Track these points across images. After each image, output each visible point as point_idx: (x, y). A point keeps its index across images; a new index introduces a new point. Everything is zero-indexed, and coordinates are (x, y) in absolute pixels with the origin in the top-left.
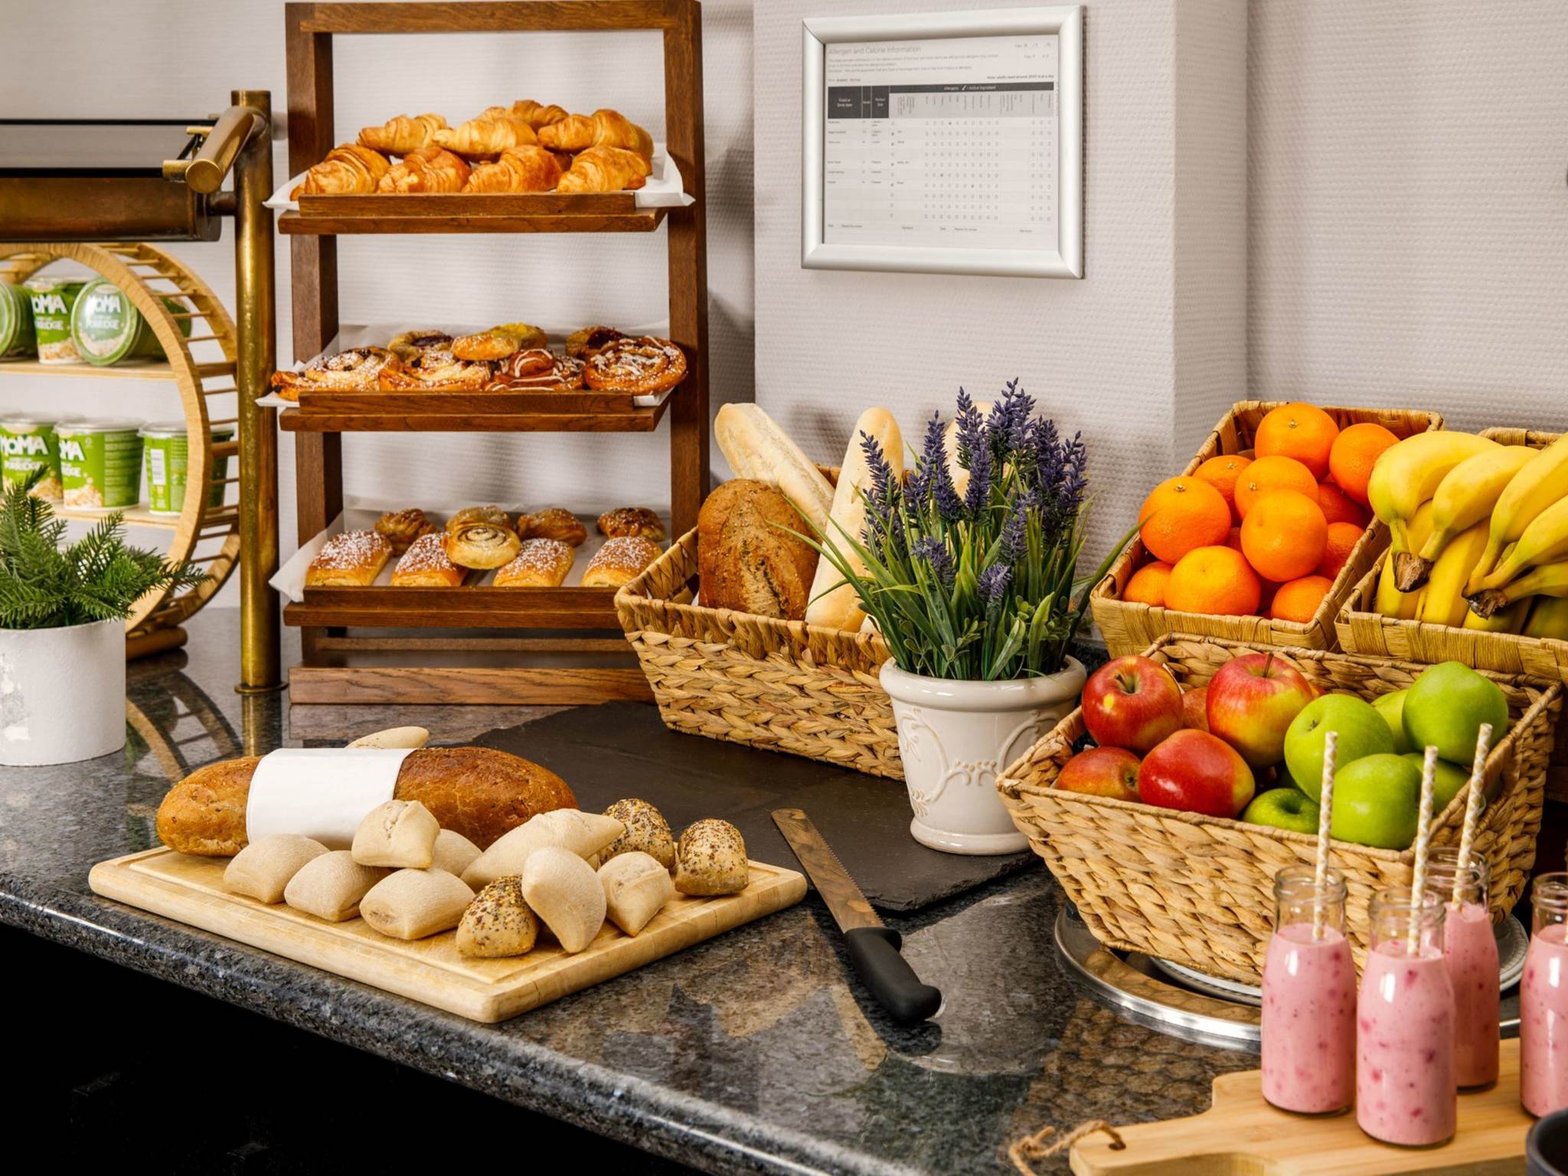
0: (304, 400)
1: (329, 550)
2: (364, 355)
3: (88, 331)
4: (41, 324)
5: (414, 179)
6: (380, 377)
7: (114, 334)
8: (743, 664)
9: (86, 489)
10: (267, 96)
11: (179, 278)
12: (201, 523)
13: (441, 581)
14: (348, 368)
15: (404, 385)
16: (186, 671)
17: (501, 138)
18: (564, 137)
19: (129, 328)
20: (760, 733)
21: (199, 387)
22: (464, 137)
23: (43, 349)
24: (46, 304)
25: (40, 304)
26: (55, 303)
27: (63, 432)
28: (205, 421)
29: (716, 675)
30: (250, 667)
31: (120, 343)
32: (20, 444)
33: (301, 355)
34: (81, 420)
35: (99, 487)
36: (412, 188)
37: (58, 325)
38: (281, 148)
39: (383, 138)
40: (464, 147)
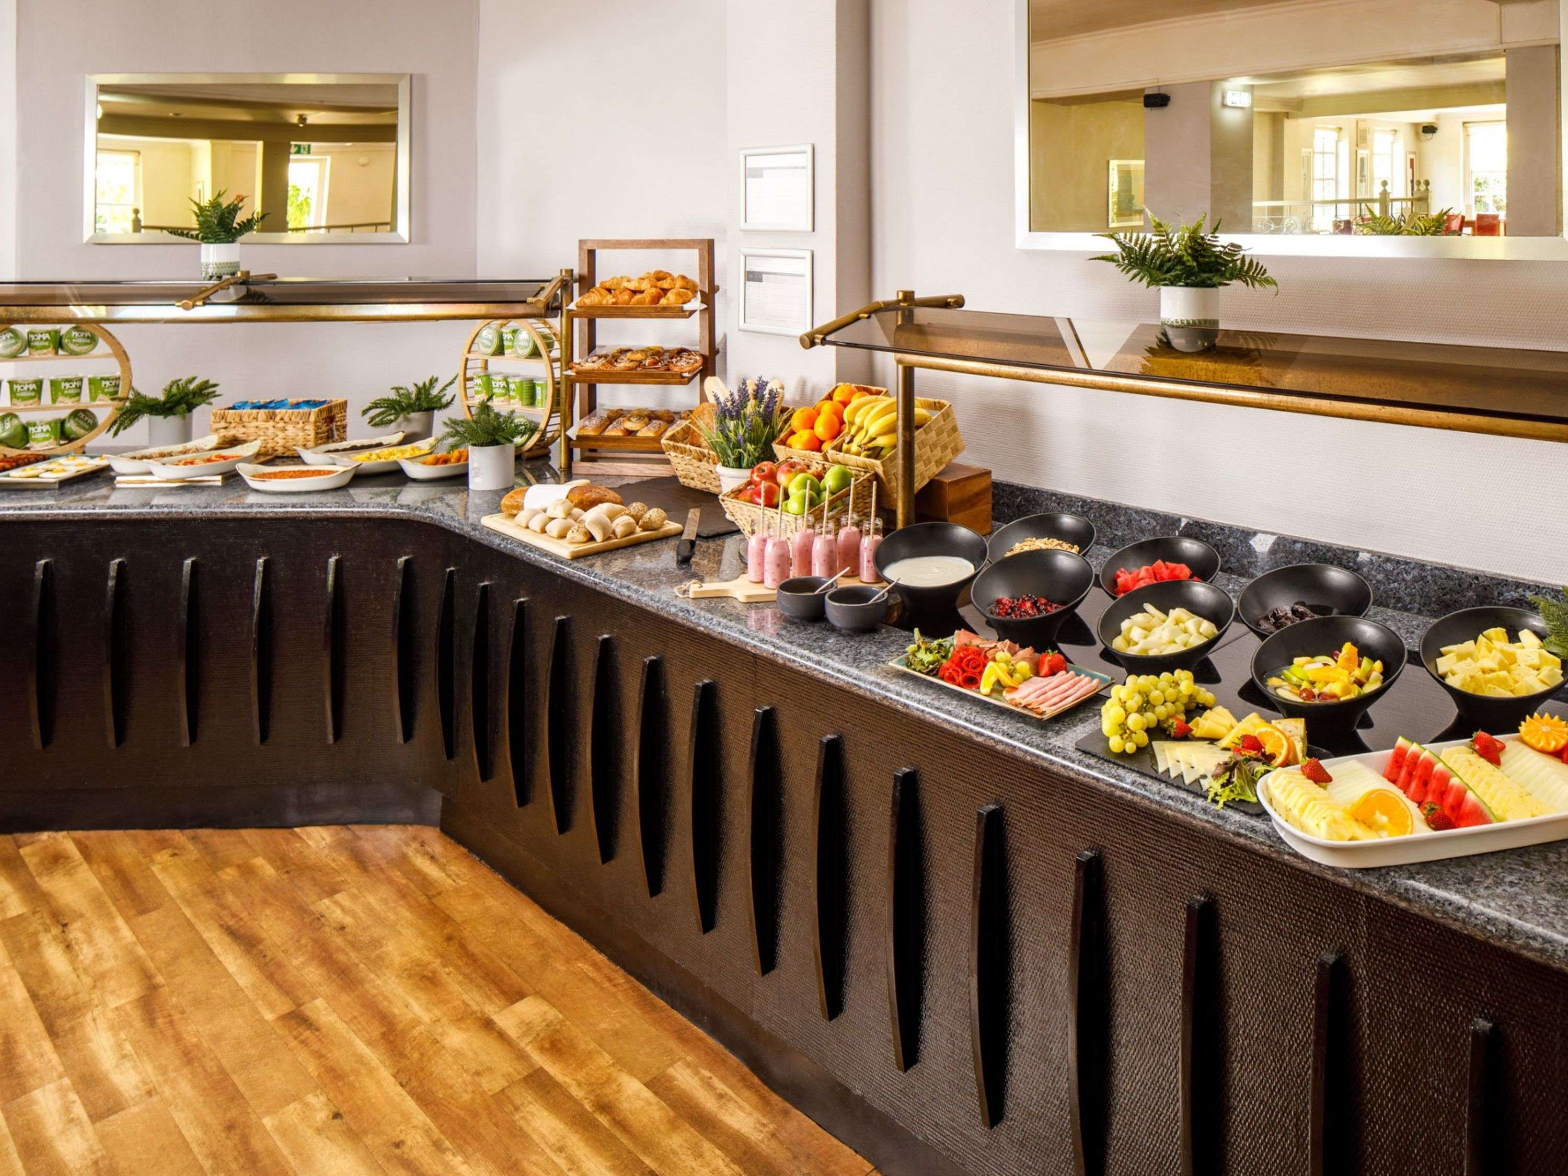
0: (578, 373)
1: (587, 423)
2: (600, 357)
3: (519, 346)
4: (506, 343)
5: (614, 300)
6: (603, 365)
7: (527, 347)
8: (696, 463)
9: (517, 400)
10: (572, 271)
11: (550, 328)
12: (551, 412)
13: (620, 434)
14: (593, 362)
15: (610, 369)
16: (551, 463)
17: (645, 285)
18: (665, 284)
19: (531, 346)
20: (703, 486)
21: (551, 366)
22: (632, 286)
23: (506, 352)
24: (507, 336)
25: (505, 336)
26: (509, 336)
27: (510, 380)
28: (553, 377)
29: (690, 467)
30: (563, 462)
31: (528, 351)
32: (498, 384)
33: (581, 357)
34: (518, 376)
35: (521, 399)
36: (613, 303)
37: (510, 344)
38: (576, 286)
39: (608, 285)
40: (633, 288)
